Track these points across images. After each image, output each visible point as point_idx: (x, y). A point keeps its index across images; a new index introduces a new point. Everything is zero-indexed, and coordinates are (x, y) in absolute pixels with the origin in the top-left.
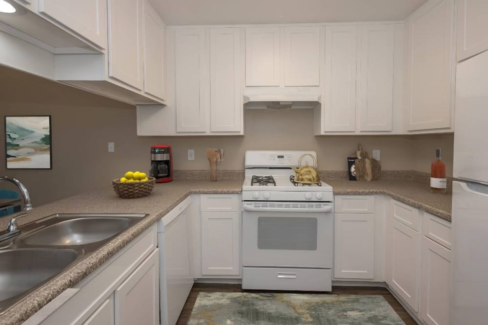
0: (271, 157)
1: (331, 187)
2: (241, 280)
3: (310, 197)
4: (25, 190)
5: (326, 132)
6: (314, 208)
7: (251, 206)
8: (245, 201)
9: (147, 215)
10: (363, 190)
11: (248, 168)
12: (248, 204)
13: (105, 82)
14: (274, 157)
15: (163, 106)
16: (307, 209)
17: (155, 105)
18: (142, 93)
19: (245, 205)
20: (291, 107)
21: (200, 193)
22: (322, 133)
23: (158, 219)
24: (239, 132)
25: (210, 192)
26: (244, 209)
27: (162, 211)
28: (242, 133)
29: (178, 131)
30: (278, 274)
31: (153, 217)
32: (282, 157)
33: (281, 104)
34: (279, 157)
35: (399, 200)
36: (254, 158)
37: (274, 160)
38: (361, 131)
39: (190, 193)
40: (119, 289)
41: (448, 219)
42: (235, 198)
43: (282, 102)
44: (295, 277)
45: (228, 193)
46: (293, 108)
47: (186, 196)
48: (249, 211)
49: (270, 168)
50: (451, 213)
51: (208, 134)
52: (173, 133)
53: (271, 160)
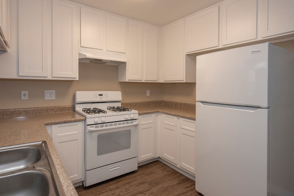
0: (94, 95)
1: (137, 111)
2: (83, 181)
5: (129, 80)
6: (130, 124)
7: (93, 128)
8: (89, 125)
11: (79, 104)
12: (91, 127)
14: (96, 95)
19: (89, 128)
20: (105, 64)
22: (127, 81)
25: (61, 122)
26: (89, 131)
28: (77, 79)
29: (20, 75)
30: (110, 169)
32: (102, 95)
34: (100, 95)
35: (167, 114)
36: (82, 96)
37: (97, 97)
38: (145, 80)
39: (45, 125)
41: (194, 119)
43: (103, 60)
44: (119, 167)
46: (106, 64)
48: (91, 132)
50: (195, 117)
51: (50, 78)
52: (15, 77)
53: (95, 97)
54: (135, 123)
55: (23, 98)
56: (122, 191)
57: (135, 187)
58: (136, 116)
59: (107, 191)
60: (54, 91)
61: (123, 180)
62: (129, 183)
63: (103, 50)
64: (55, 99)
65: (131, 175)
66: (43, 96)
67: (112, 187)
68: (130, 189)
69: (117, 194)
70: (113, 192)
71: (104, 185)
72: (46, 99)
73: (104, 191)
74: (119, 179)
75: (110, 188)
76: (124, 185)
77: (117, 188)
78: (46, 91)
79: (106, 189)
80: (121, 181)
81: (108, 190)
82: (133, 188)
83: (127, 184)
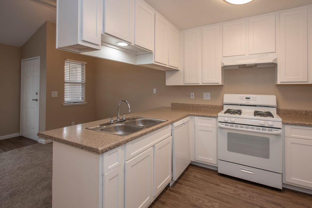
0: (241, 98)
1: (281, 119)
2: (217, 167)
3: (263, 124)
4: (129, 105)
5: (281, 82)
6: (267, 131)
8: (220, 122)
9: (167, 121)
10: (309, 123)
11: (226, 104)
13: (153, 64)
15: (178, 70)
16: (261, 131)
17: (174, 71)
18: (168, 66)
19: (220, 124)
21: (194, 115)
22: (279, 83)
23: (172, 123)
24: (219, 83)
25: (200, 115)
26: (219, 126)
27: (173, 120)
28: (220, 84)
29: (185, 83)
30: (241, 169)
31: (169, 121)
32: (249, 98)
33: (246, 65)
34: (246, 98)
36: (229, 98)
37: (243, 100)
39: (190, 115)
40: (156, 145)
42: (214, 120)
43: (247, 64)
44: (253, 173)
45: (210, 117)
47: (187, 116)
48: (221, 128)
49: (241, 105)
51: (201, 84)
52: (183, 84)
53: (241, 100)
54: (275, 132)
55: (192, 98)
56: (245, 194)
57: (263, 200)
58: (280, 125)
59: (233, 186)
60: (209, 94)
61: (257, 189)
62: (260, 194)
63: (245, 55)
64: (210, 99)
65: (272, 191)
66: (202, 97)
67: (240, 186)
68: (255, 198)
69: (238, 192)
70: (236, 189)
71: (234, 181)
72: (204, 99)
73: (230, 184)
74: (253, 186)
75: (237, 186)
76: (252, 192)
77: (243, 190)
78: (204, 94)
79: (233, 184)
80: (254, 188)
81: (235, 186)
82: (260, 200)
83: (257, 193)
